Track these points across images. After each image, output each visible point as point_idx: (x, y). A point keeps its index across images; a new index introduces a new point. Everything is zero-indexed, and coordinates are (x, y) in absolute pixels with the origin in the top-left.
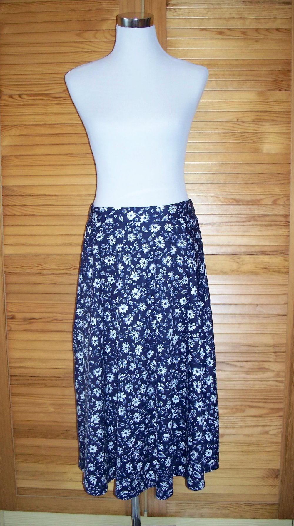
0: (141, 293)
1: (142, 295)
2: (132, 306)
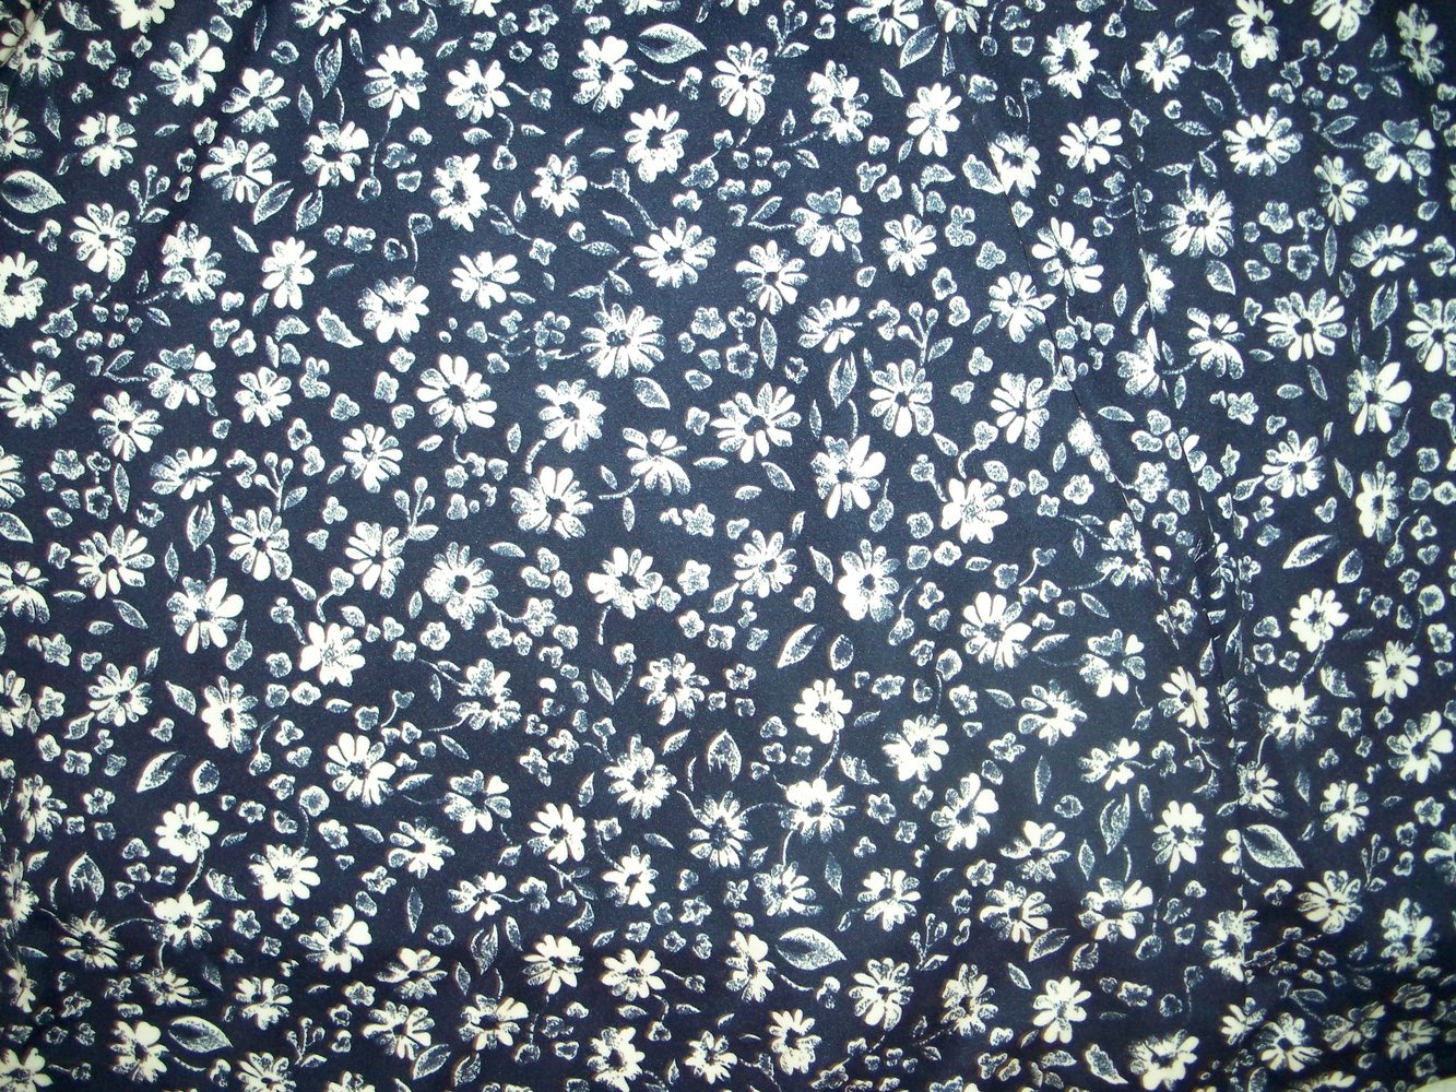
0: (1026, 617)
1: (1037, 634)
2: (971, 717)
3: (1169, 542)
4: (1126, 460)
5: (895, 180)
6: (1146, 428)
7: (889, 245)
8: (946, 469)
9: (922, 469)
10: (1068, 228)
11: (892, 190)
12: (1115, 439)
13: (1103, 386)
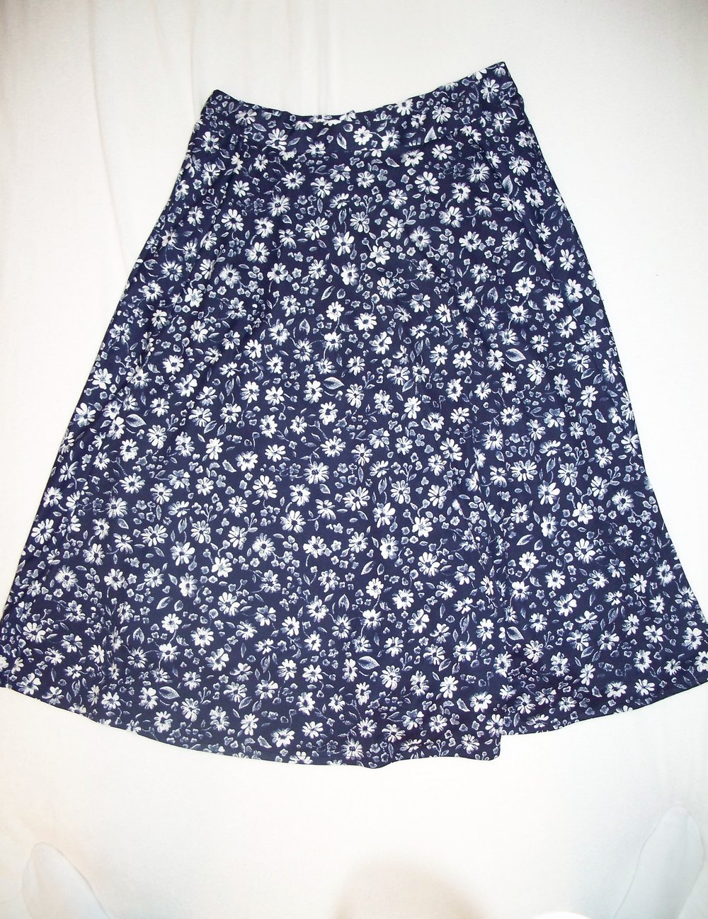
3: (480, 535)
4: (467, 510)
5: (400, 426)
6: (473, 501)
7: (398, 446)
8: (414, 514)
9: (407, 514)
10: (452, 441)
11: (399, 429)
12: (464, 505)
13: (462, 488)
